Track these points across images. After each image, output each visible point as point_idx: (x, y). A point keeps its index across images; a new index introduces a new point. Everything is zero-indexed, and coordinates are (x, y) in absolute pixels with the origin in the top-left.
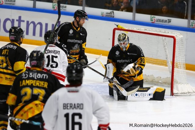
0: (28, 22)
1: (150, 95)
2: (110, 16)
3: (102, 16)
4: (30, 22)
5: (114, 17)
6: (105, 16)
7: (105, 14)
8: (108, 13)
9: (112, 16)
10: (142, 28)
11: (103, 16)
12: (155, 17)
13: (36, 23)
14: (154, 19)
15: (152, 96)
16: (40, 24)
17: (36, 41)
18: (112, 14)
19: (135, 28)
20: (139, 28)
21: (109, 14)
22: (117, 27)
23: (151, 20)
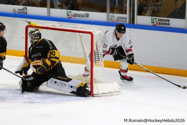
2: (23, 12)
3: (13, 12)
5: (27, 14)
6: (17, 13)
7: (17, 11)
8: (20, 10)
9: (25, 13)
11: (15, 13)
12: (71, 12)
14: (71, 14)
18: (24, 10)
19: (50, 25)
20: (54, 25)
21: (22, 10)
22: (29, 24)
23: (67, 15)
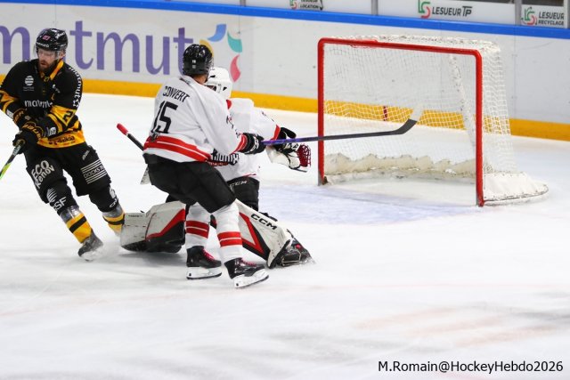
0: (100, 36)
2: (314, 7)
3: (290, 7)
4: (105, 37)
5: (324, 10)
6: (298, 7)
7: (298, 4)
9: (317, 7)
10: (395, 35)
11: (293, 9)
12: (429, 3)
13: (122, 38)
14: (427, 9)
16: (133, 38)
17: (125, 83)
18: (316, 1)
20: (386, 35)
21: (311, 1)
23: (419, 12)
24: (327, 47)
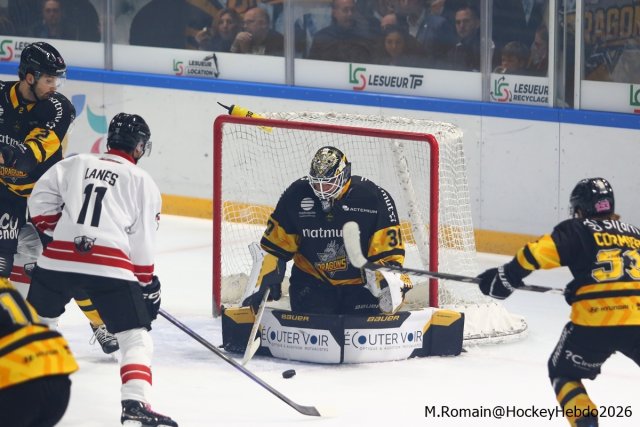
1: (410, 337)
2: (205, 72)
3: (174, 73)
5: (220, 77)
6: (185, 73)
7: (186, 68)
8: (197, 63)
9: (211, 73)
10: (319, 112)
11: (178, 75)
12: (364, 70)
14: (362, 77)
15: (418, 344)
18: (210, 64)
19: (292, 114)
20: (307, 112)
21: (202, 64)
22: (230, 113)
23: (351, 81)
24: (227, 127)
